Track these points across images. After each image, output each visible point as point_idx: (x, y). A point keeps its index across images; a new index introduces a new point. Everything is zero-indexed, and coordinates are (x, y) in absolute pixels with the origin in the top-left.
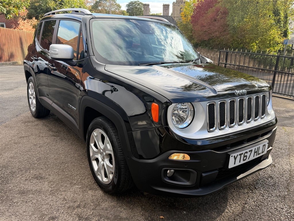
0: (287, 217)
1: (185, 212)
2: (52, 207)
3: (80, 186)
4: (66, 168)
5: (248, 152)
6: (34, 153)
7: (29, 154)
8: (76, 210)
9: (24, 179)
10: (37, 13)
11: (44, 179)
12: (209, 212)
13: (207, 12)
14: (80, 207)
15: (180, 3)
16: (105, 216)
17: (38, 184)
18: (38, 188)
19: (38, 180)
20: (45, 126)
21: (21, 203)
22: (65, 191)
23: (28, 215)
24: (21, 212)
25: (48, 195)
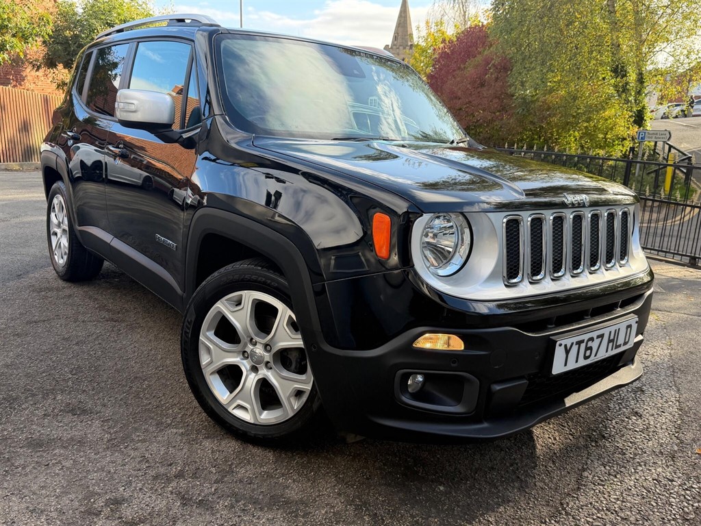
0: (685, 498)
1: (442, 488)
2: (112, 477)
3: (181, 431)
4: (145, 389)
5: (595, 338)
6: (64, 357)
7: (51, 359)
8: (174, 484)
9: (40, 413)
10: (68, 54)
11: (91, 413)
12: (500, 488)
13: (465, 67)
14: (183, 477)
15: (401, 48)
16: (247, 496)
17: (77, 424)
18: (76, 433)
19: (76, 416)
20: (90, 298)
21: (34, 468)
22: (144, 441)
23: (53, 494)
24: (35, 487)
25: (100, 450)
